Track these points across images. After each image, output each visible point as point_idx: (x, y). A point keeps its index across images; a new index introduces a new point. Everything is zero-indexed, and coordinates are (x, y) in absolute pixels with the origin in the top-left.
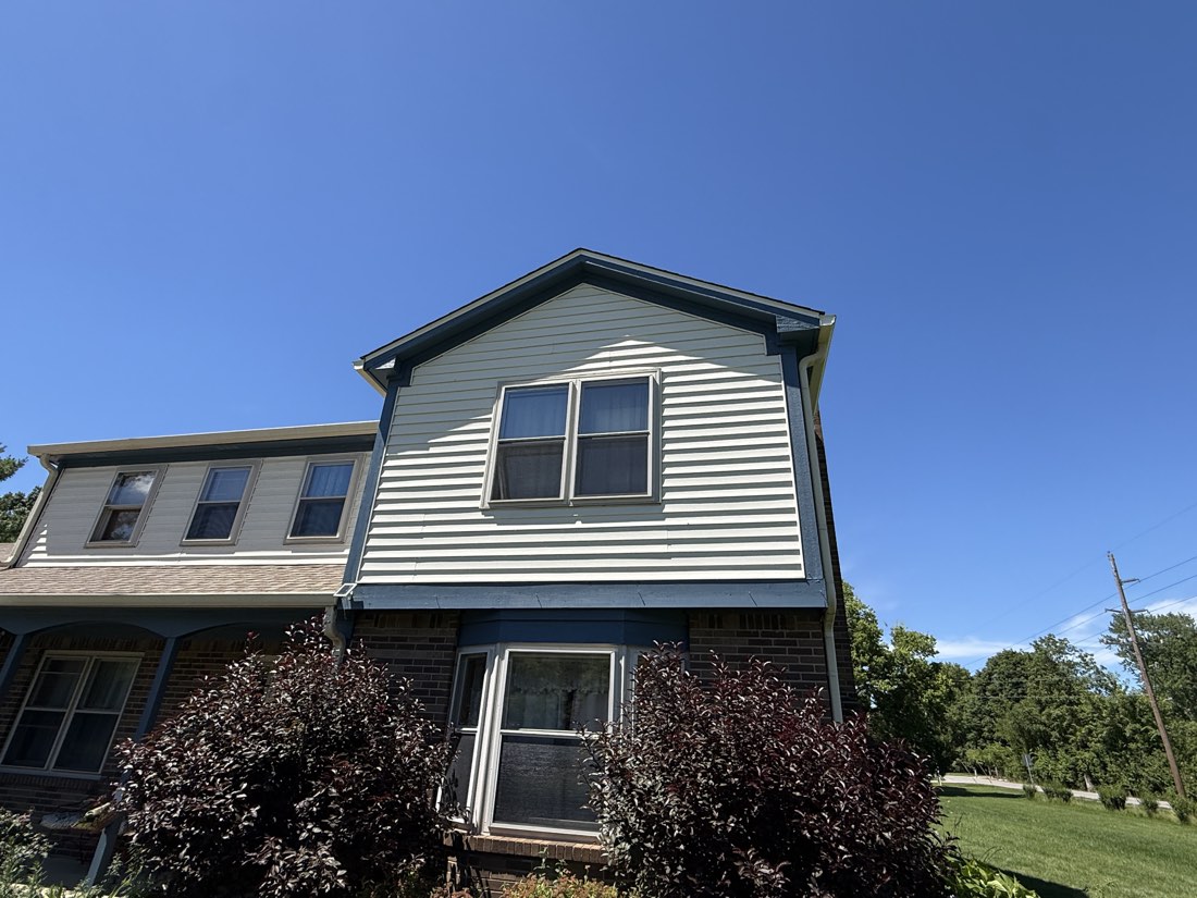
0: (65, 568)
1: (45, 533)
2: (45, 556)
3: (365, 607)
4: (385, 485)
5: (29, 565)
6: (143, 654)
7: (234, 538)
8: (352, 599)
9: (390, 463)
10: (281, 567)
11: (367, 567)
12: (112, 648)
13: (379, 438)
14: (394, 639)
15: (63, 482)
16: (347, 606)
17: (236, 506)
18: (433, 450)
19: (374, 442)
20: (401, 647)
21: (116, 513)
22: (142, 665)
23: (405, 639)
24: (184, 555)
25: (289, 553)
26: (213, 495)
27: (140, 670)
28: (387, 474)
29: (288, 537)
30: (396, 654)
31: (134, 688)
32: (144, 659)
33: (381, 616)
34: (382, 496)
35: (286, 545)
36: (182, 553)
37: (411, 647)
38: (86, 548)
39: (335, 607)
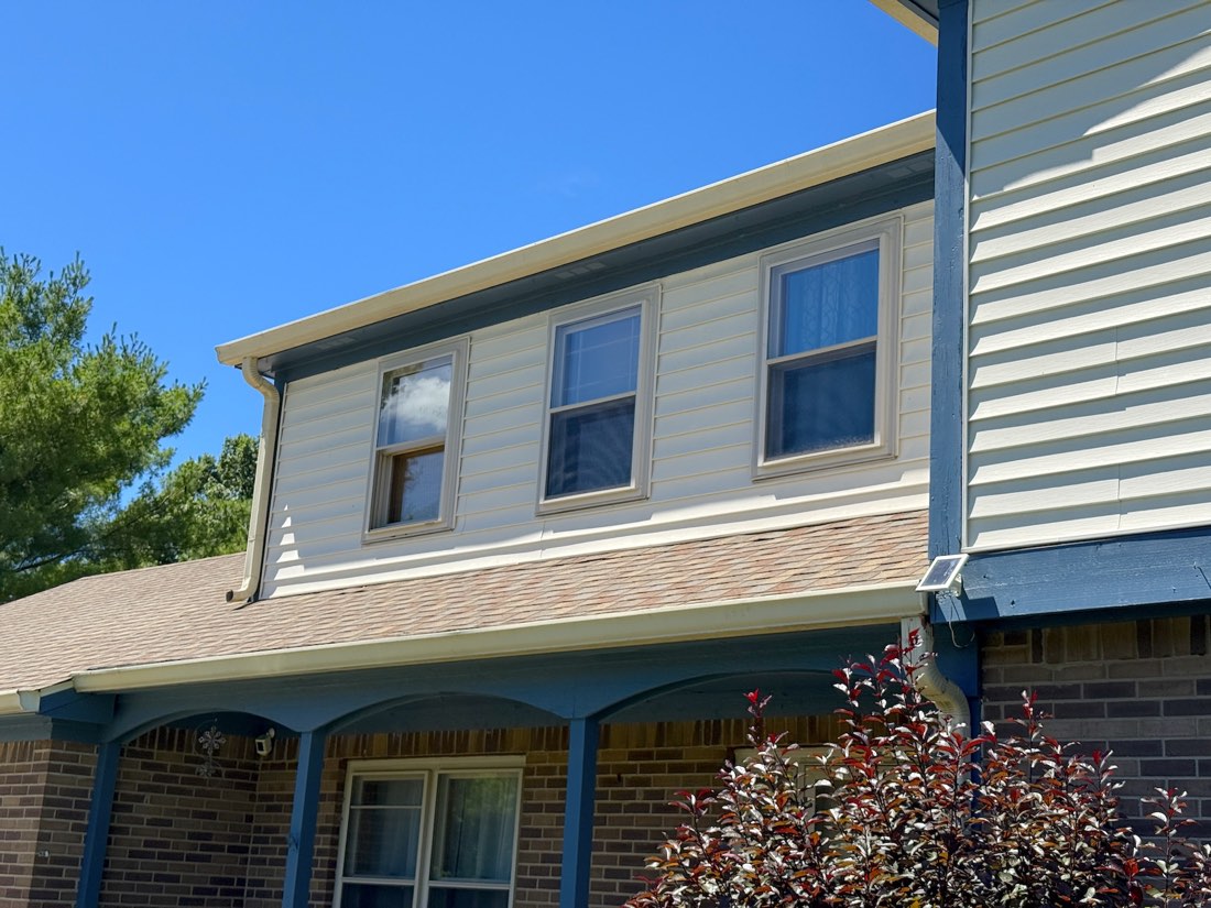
0: (342, 591)
1: (288, 523)
2: (299, 571)
3: (1004, 612)
4: (985, 284)
5: (280, 592)
6: (522, 760)
7: (643, 483)
8: (963, 596)
9: (986, 220)
10: (760, 537)
11: (984, 507)
12: (462, 750)
13: (944, 157)
14: (1095, 691)
15: (290, 412)
16: (954, 613)
17: (628, 407)
18: (1102, 156)
19: (932, 173)
20: (1117, 711)
21: (400, 461)
22: (527, 784)
23: (1126, 690)
24: (550, 536)
25: (770, 502)
26: (575, 388)
27: (526, 796)
28: (985, 251)
29: (761, 463)
30: (1110, 729)
31: (523, 832)
32: (528, 771)
33: (1046, 631)
34: (984, 314)
35: (760, 481)
36: (544, 530)
37: (1149, 710)
38: (367, 544)
39: (926, 619)
